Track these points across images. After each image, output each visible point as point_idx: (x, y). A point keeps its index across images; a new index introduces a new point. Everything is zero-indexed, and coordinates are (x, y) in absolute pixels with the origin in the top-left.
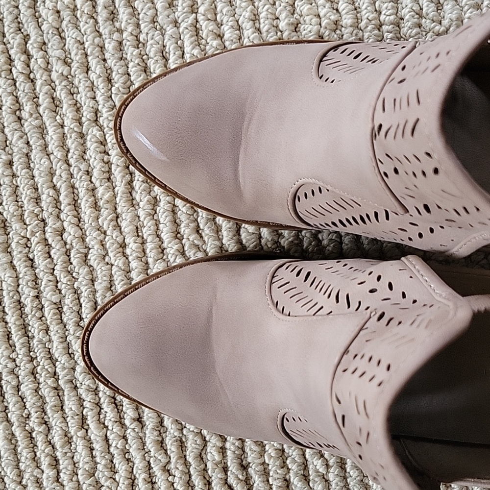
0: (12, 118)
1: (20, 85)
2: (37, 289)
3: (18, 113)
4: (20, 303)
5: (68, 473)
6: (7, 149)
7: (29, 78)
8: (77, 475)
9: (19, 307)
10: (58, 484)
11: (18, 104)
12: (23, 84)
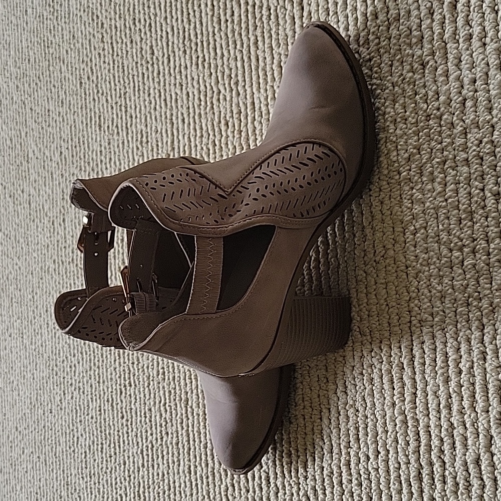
0: (479, 44)
1: (487, 16)
2: (482, 183)
3: (483, 39)
4: (470, 195)
5: (490, 336)
6: (473, 70)
7: (495, 10)
8: (496, 340)
9: (469, 198)
10: (482, 345)
11: (484, 33)
12: (489, 15)
